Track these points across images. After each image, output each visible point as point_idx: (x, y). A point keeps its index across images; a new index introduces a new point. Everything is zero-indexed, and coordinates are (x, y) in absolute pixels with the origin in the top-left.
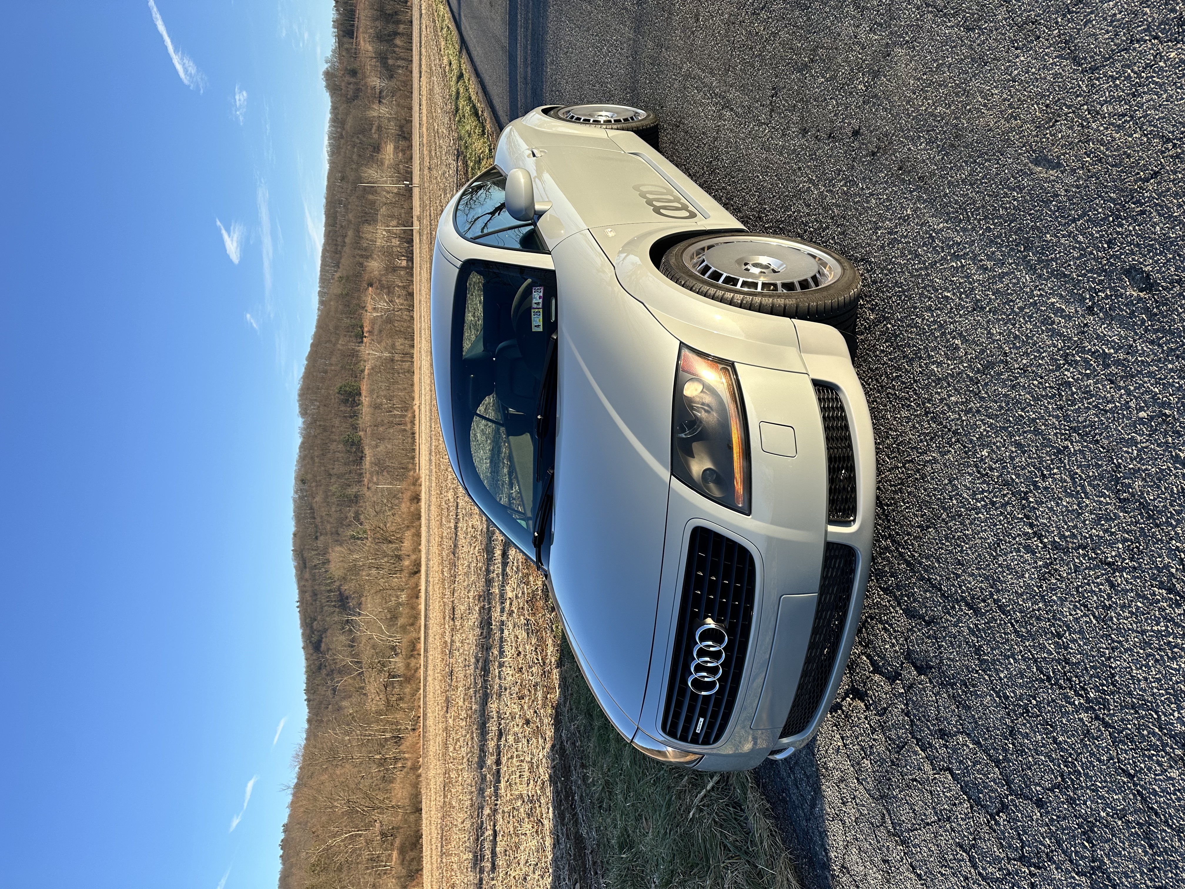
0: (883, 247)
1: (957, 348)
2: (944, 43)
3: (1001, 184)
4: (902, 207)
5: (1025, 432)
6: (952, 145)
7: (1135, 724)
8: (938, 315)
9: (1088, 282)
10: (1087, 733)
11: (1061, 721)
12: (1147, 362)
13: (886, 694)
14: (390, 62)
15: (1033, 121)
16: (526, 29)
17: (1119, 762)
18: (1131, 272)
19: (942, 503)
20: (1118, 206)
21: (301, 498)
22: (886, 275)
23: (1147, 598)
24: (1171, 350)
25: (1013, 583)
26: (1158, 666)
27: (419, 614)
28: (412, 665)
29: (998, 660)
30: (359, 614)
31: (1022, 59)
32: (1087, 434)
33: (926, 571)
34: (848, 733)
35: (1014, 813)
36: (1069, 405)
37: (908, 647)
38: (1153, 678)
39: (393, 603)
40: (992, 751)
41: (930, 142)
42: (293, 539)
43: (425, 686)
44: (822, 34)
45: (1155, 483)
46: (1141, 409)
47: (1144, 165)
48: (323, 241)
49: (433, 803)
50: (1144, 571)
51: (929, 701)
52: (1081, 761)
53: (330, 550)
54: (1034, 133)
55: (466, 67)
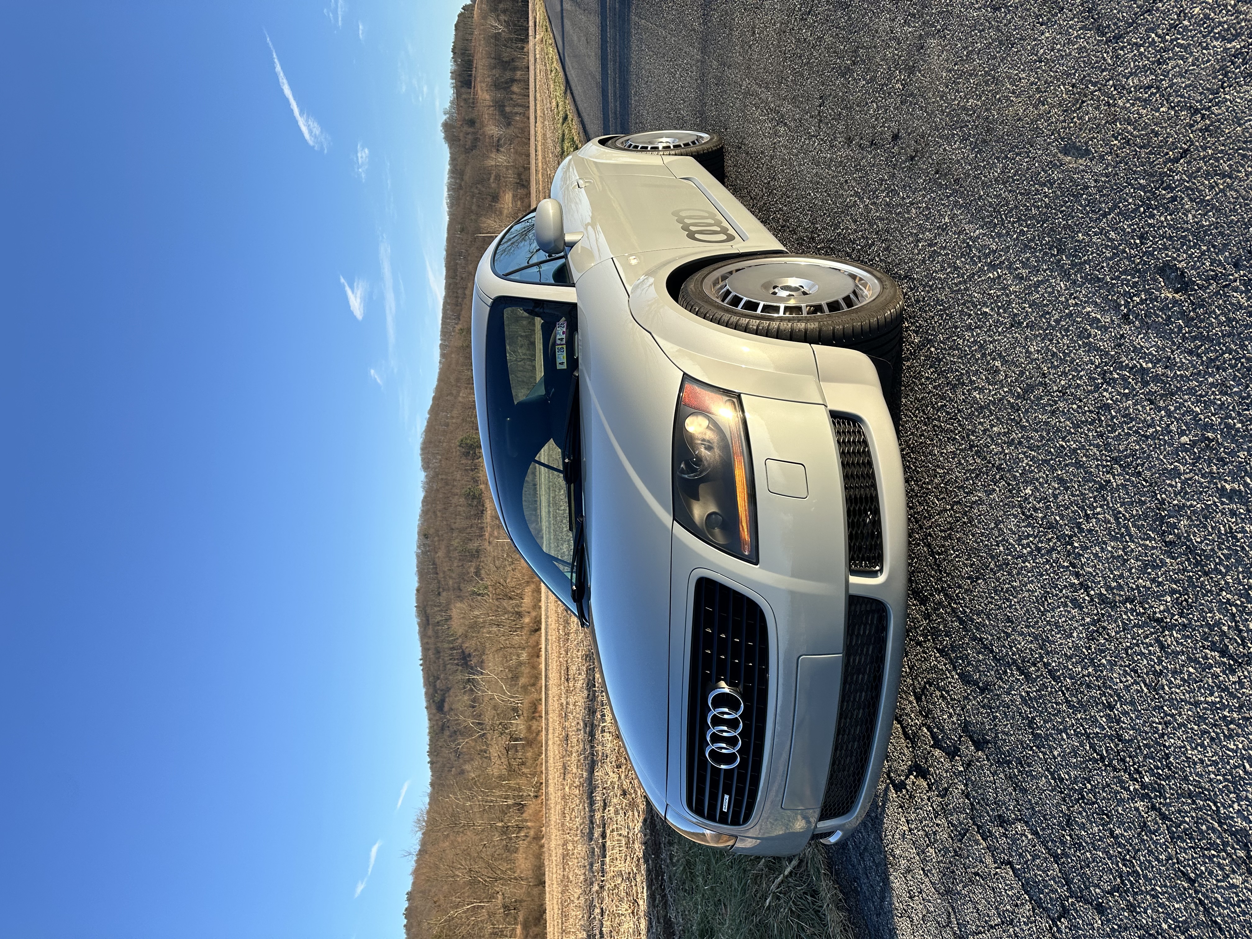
0: (924, 261)
1: (997, 371)
2: (973, 27)
3: (1032, 180)
4: (941, 215)
5: (1067, 465)
6: (984, 141)
7: (1192, 817)
8: (978, 334)
9: (1122, 286)
10: (1144, 826)
11: (1117, 810)
12: (1186, 376)
13: (946, 772)
14: (508, 109)
15: (1060, 105)
16: (615, 61)
17: (1178, 863)
18: (1165, 270)
19: (990, 550)
20: (1148, 194)
21: (424, 553)
22: (928, 292)
23: (1199, 662)
24: (1211, 360)
25: (1061, 644)
26: (1215, 746)
27: (541, 674)
28: (534, 728)
29: (1051, 734)
30: (482, 673)
31: (1047, 35)
32: (1129, 465)
33: (978, 629)
34: (913, 816)
35: (1075, 919)
36: (1109, 432)
37: (965, 719)
38: (1209, 760)
39: (513, 662)
40: (1050, 844)
41: (964, 139)
42: (417, 595)
43: (546, 750)
44: (862, 33)
45: (1200, 521)
46: (1182, 433)
47: (1173, 143)
48: (444, 294)
49: (555, 876)
50: (1194, 630)
51: (987, 782)
52: (1140, 860)
53: (452, 606)
54: (1062, 118)
55: (570, 107)
